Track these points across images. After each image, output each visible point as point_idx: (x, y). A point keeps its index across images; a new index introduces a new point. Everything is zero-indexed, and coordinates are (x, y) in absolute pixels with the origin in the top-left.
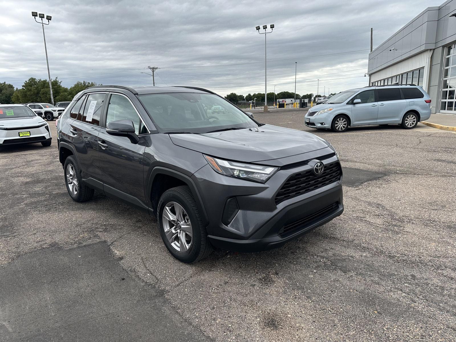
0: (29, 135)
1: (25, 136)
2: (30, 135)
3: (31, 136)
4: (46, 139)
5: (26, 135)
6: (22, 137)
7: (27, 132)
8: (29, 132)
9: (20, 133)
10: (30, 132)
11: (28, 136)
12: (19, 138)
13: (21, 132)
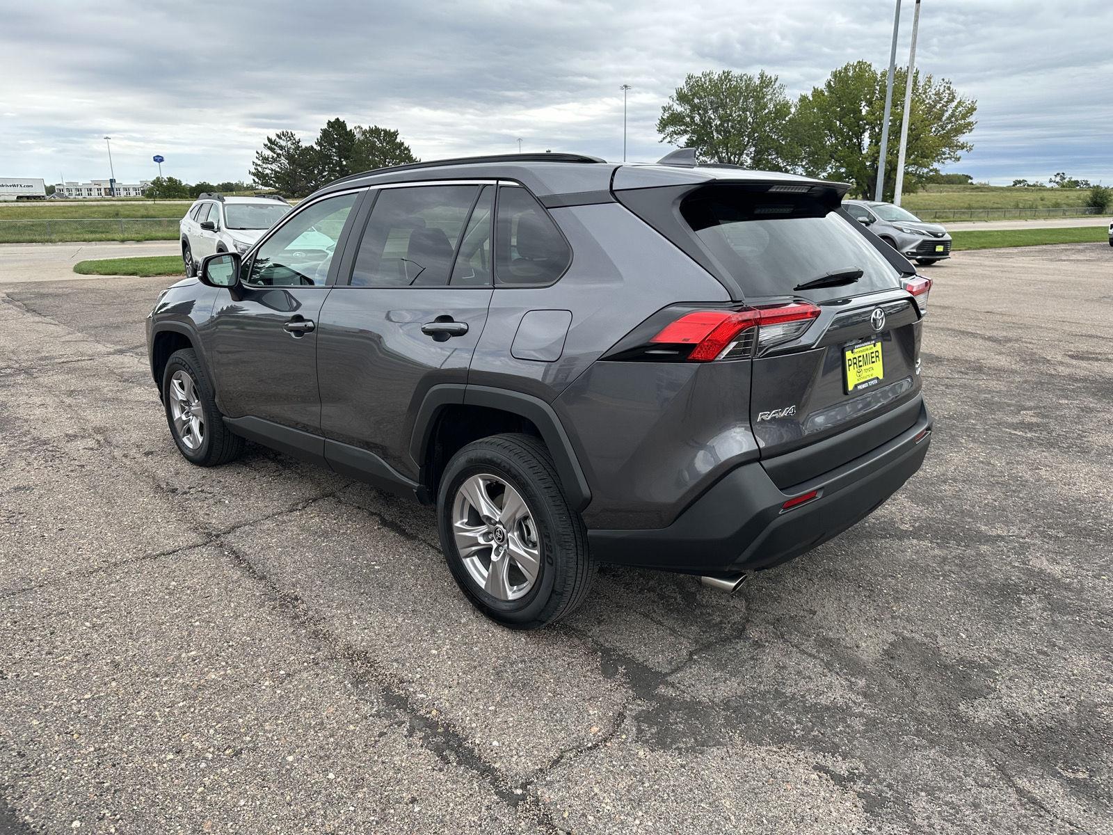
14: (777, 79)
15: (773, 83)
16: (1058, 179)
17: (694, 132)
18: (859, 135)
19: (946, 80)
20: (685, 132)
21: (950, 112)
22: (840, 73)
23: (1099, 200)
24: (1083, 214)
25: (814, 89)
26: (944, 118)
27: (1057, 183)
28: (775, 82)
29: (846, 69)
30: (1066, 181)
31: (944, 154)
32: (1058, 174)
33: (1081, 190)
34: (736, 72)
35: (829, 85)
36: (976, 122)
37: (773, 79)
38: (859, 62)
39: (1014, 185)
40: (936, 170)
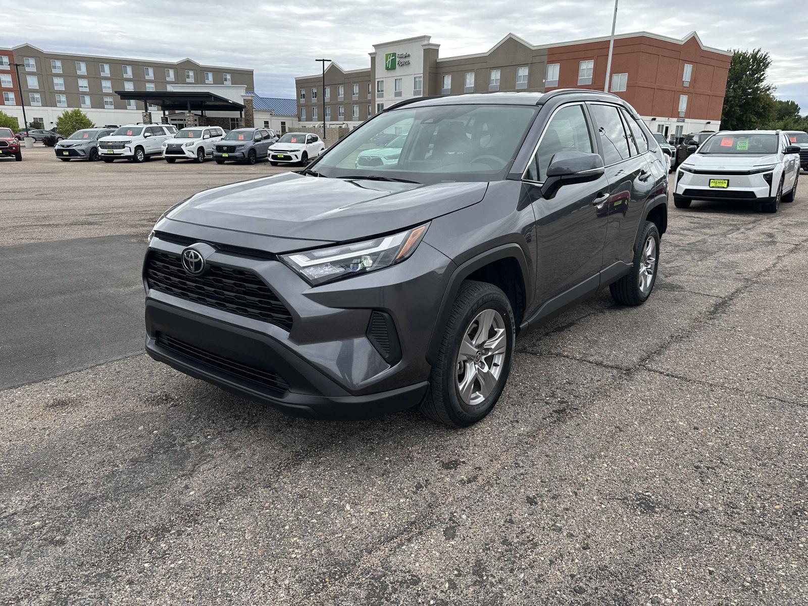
0: (725, 185)
1: (718, 187)
2: (728, 185)
3: (729, 189)
4: (755, 197)
5: (721, 186)
6: (713, 187)
7: (724, 180)
8: (726, 181)
9: (711, 181)
10: (728, 180)
11: (723, 187)
12: (707, 188)
13: (714, 180)
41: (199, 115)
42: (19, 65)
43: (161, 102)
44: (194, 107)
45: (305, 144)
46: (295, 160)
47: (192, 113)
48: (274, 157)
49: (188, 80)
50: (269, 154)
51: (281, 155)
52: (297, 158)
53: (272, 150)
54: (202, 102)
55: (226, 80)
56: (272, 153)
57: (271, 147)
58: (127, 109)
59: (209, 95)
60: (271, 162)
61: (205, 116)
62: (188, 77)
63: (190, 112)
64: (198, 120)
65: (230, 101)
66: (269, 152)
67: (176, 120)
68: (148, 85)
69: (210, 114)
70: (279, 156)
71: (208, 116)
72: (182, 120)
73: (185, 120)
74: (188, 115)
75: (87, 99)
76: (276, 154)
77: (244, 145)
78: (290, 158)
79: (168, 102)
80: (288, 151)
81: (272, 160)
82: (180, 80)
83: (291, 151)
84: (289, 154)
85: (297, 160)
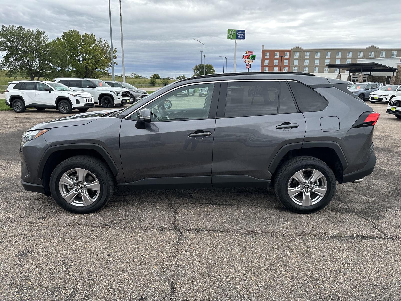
14: (44, 32)
15: (43, 34)
16: (134, 75)
17: (8, 50)
18: (78, 56)
19: (105, 40)
20: (4, 50)
21: (108, 51)
22: (67, 33)
23: (153, 82)
24: (150, 86)
25: (58, 38)
26: (107, 54)
27: (134, 76)
28: (44, 33)
29: (69, 32)
30: (136, 75)
31: (109, 65)
32: (133, 73)
33: (140, 79)
34: (25, 28)
35: (63, 37)
36: (117, 56)
37: (43, 32)
38: (73, 30)
39: (121, 76)
40: (107, 71)
41: (369, 75)
42: (283, 56)
43: (349, 69)
44: (365, 71)
45: (396, 91)
46: (385, 100)
47: (363, 74)
48: (372, 98)
49: (370, 57)
50: (370, 97)
51: (376, 97)
52: (387, 99)
53: (372, 95)
54: (372, 68)
55: (393, 55)
56: (371, 96)
57: (372, 93)
58: (345, 73)
59: (374, 64)
60: (371, 101)
61: (372, 75)
62: (371, 55)
63: (361, 73)
64: (367, 77)
65: (387, 67)
66: (370, 95)
67: (355, 77)
68: (347, 60)
69: (374, 74)
70: (375, 98)
71: (374, 75)
72: (357, 77)
73: (358, 77)
74: (360, 75)
75: (317, 69)
76: (374, 97)
77: (357, 92)
78: (382, 99)
79: (354, 69)
80: (381, 95)
81: (371, 100)
82: (364, 57)
83: (383, 95)
84: (381, 97)
85: (386, 101)
